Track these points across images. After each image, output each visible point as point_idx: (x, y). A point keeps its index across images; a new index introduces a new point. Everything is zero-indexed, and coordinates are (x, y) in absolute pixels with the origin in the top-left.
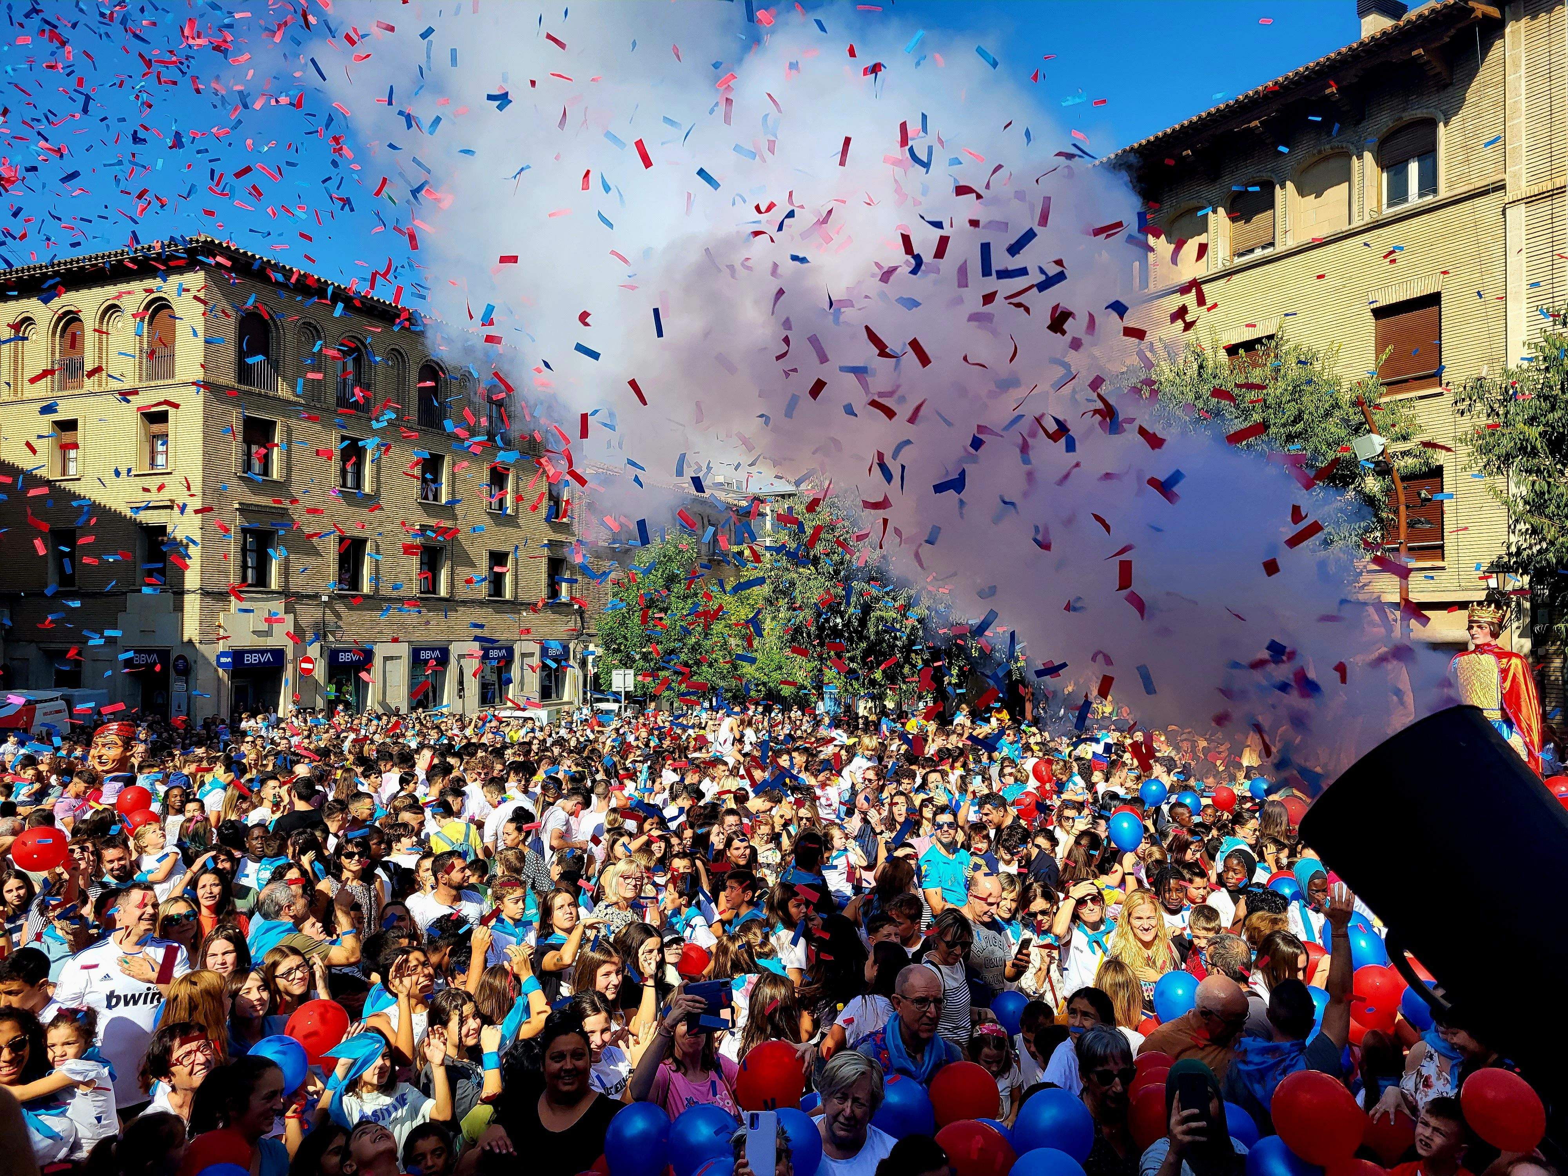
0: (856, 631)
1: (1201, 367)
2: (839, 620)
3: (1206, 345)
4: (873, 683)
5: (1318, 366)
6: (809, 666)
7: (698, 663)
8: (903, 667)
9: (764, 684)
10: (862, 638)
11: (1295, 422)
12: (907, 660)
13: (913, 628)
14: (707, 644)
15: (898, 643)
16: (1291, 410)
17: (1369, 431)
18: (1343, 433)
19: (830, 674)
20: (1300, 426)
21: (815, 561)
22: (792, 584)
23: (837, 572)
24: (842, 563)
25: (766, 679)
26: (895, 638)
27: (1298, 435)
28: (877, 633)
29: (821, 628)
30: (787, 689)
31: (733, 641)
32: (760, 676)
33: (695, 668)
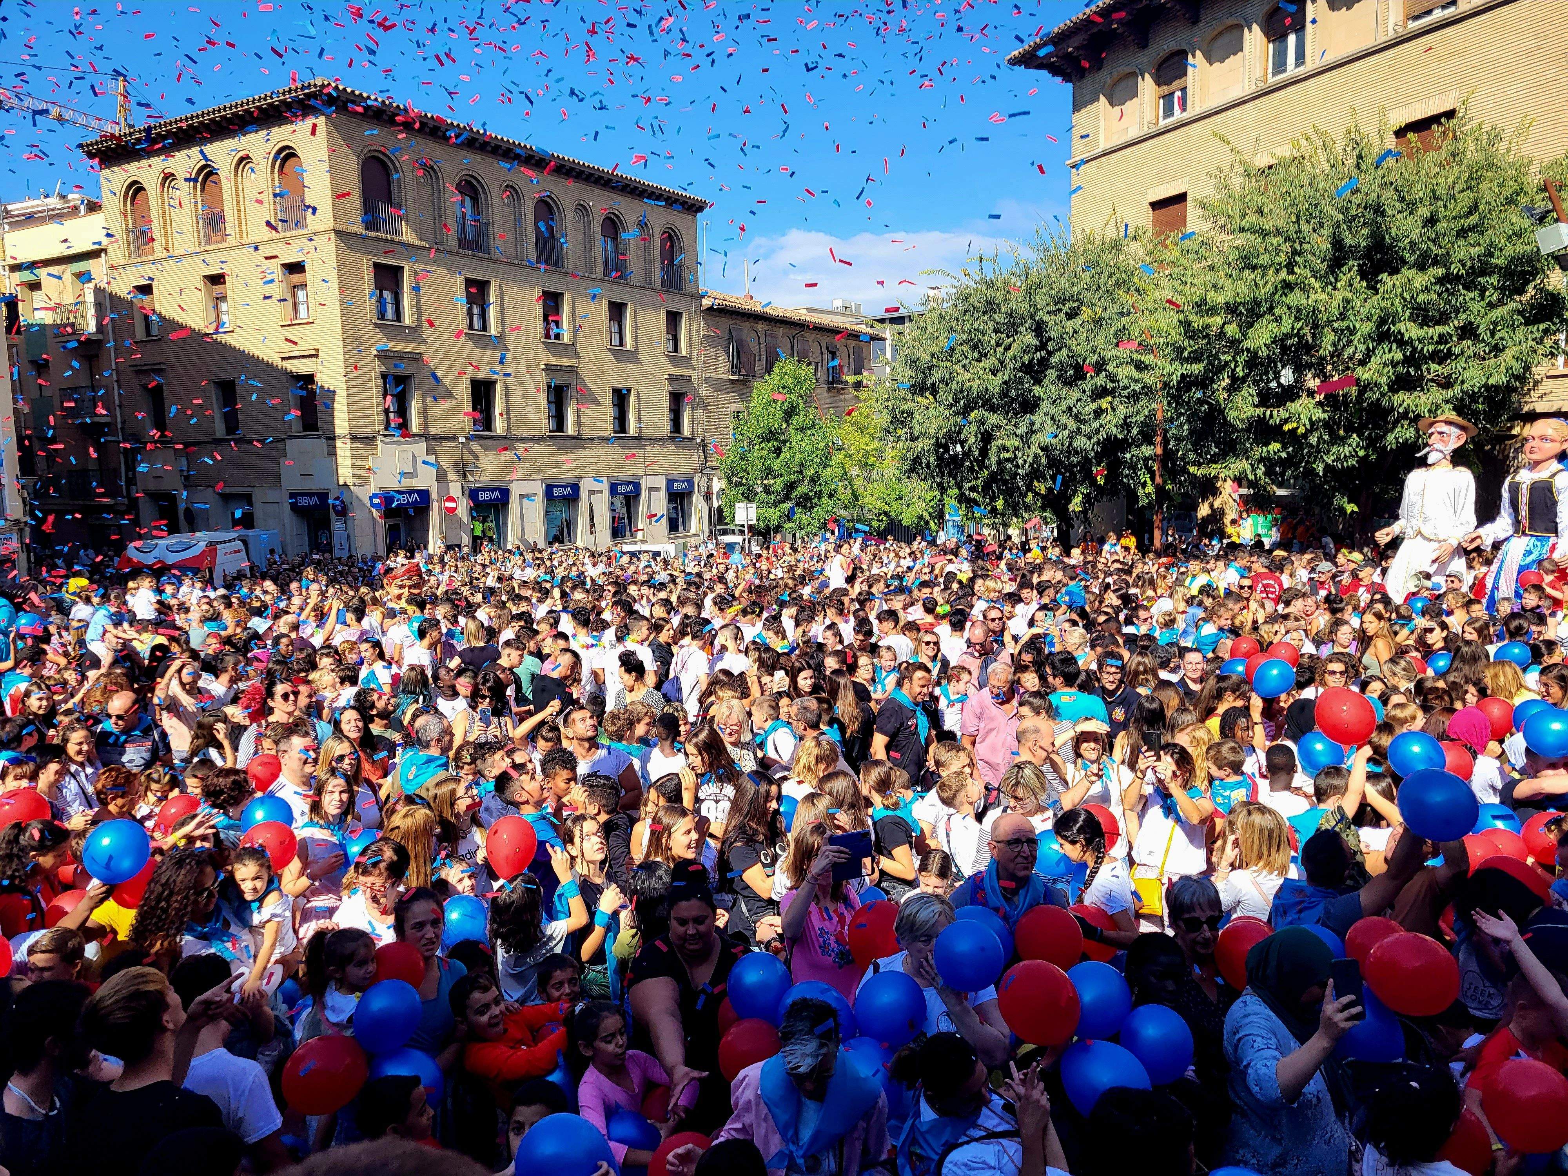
0: (976, 460)
1: (1360, 157)
2: (959, 448)
3: (1370, 130)
4: (994, 511)
5: (1503, 147)
6: (930, 495)
7: (819, 495)
8: (1025, 496)
9: (886, 513)
10: (982, 466)
11: (1470, 213)
12: (1030, 488)
13: (1036, 456)
14: (826, 473)
15: (1021, 471)
16: (1465, 200)
17: (1557, 220)
18: (1526, 223)
19: (950, 502)
20: (1474, 219)
21: (934, 391)
22: (911, 414)
23: (957, 401)
24: (962, 391)
25: (887, 508)
26: (1017, 466)
27: (1472, 228)
28: (999, 462)
29: (940, 458)
30: (908, 519)
31: (854, 471)
32: (881, 505)
33: (815, 500)
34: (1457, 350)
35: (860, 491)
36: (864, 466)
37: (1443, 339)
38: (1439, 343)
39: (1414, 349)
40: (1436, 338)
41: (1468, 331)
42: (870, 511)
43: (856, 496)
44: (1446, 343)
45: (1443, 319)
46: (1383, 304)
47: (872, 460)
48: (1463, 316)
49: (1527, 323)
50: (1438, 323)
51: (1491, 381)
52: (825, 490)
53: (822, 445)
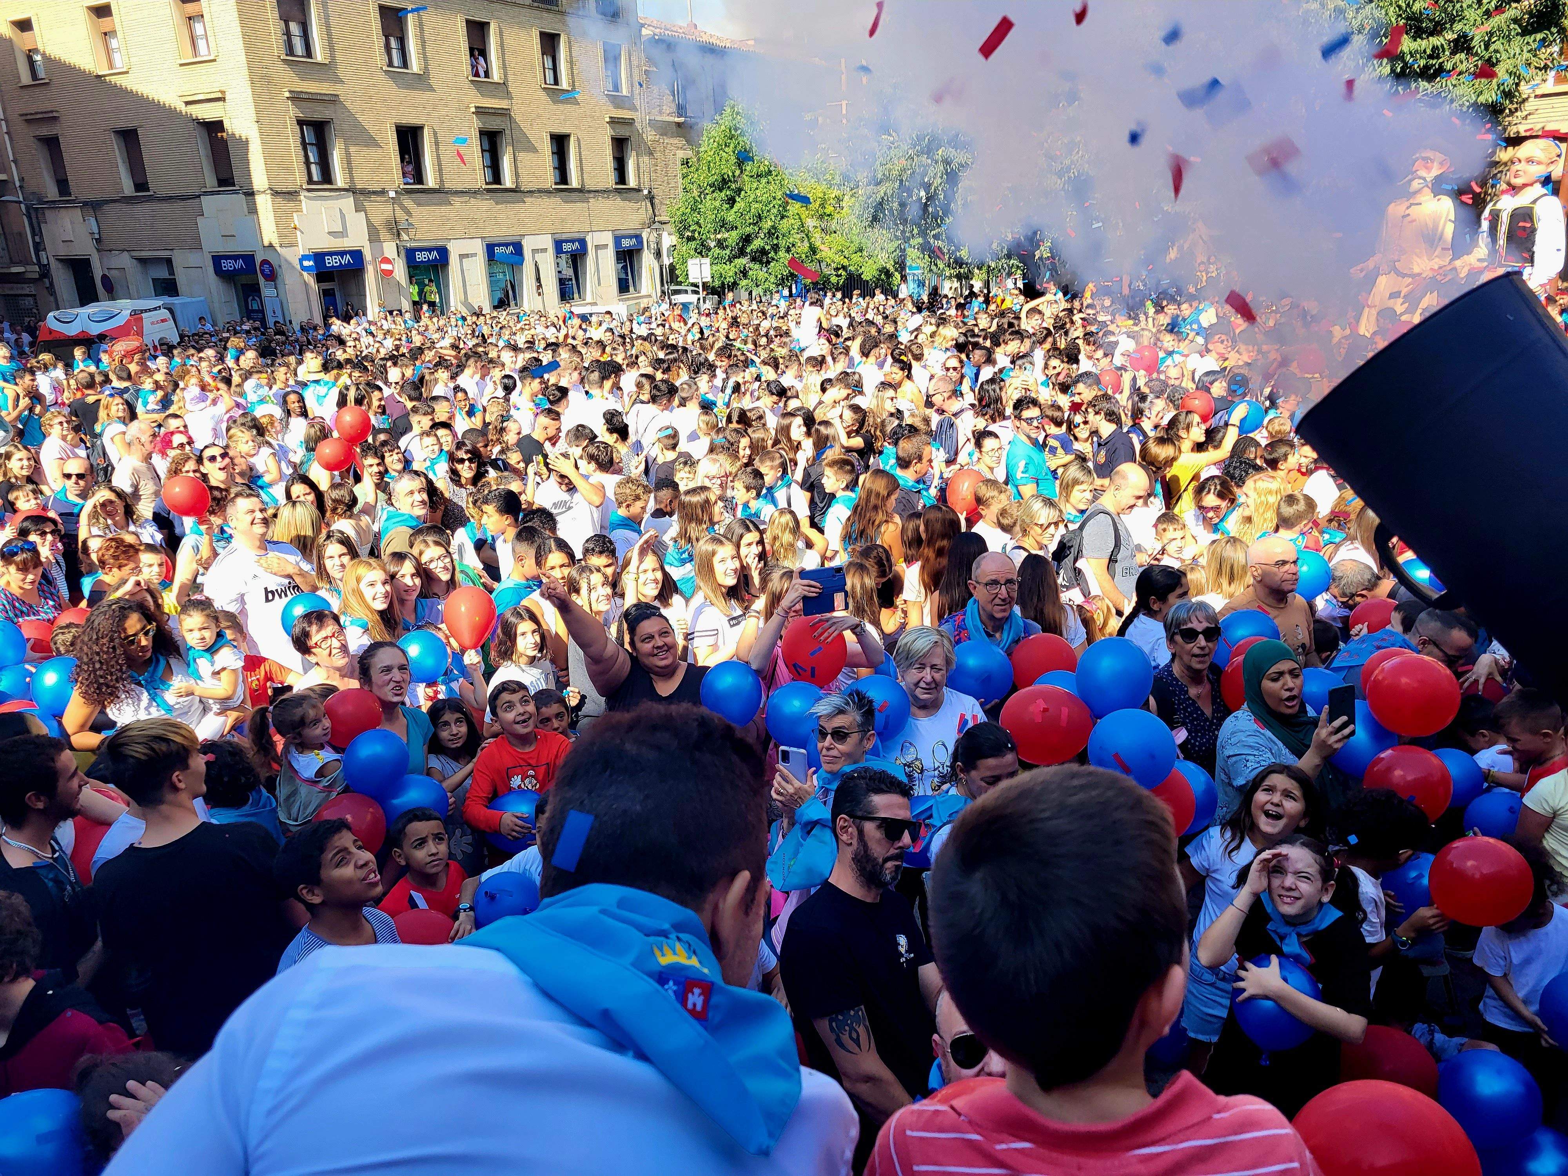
0: (939, 207)
2: (920, 194)
6: (892, 245)
7: (776, 248)
9: (844, 268)
10: (945, 214)
14: (784, 225)
19: (913, 254)
23: (921, 138)
25: (846, 262)
29: (903, 204)
30: (869, 273)
31: (810, 223)
32: (840, 260)
33: (772, 254)
34: (1448, 66)
35: (818, 244)
36: (821, 217)
37: (1435, 53)
38: (1431, 57)
39: (1406, 63)
40: (1429, 52)
41: (1462, 44)
42: (828, 265)
43: (813, 250)
44: (1438, 57)
45: (1437, 29)
46: (1377, 14)
47: (829, 209)
48: (1458, 27)
49: (1525, 32)
50: (1432, 34)
51: (1482, 99)
52: (783, 243)
53: (779, 195)
